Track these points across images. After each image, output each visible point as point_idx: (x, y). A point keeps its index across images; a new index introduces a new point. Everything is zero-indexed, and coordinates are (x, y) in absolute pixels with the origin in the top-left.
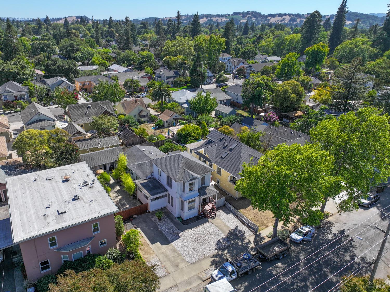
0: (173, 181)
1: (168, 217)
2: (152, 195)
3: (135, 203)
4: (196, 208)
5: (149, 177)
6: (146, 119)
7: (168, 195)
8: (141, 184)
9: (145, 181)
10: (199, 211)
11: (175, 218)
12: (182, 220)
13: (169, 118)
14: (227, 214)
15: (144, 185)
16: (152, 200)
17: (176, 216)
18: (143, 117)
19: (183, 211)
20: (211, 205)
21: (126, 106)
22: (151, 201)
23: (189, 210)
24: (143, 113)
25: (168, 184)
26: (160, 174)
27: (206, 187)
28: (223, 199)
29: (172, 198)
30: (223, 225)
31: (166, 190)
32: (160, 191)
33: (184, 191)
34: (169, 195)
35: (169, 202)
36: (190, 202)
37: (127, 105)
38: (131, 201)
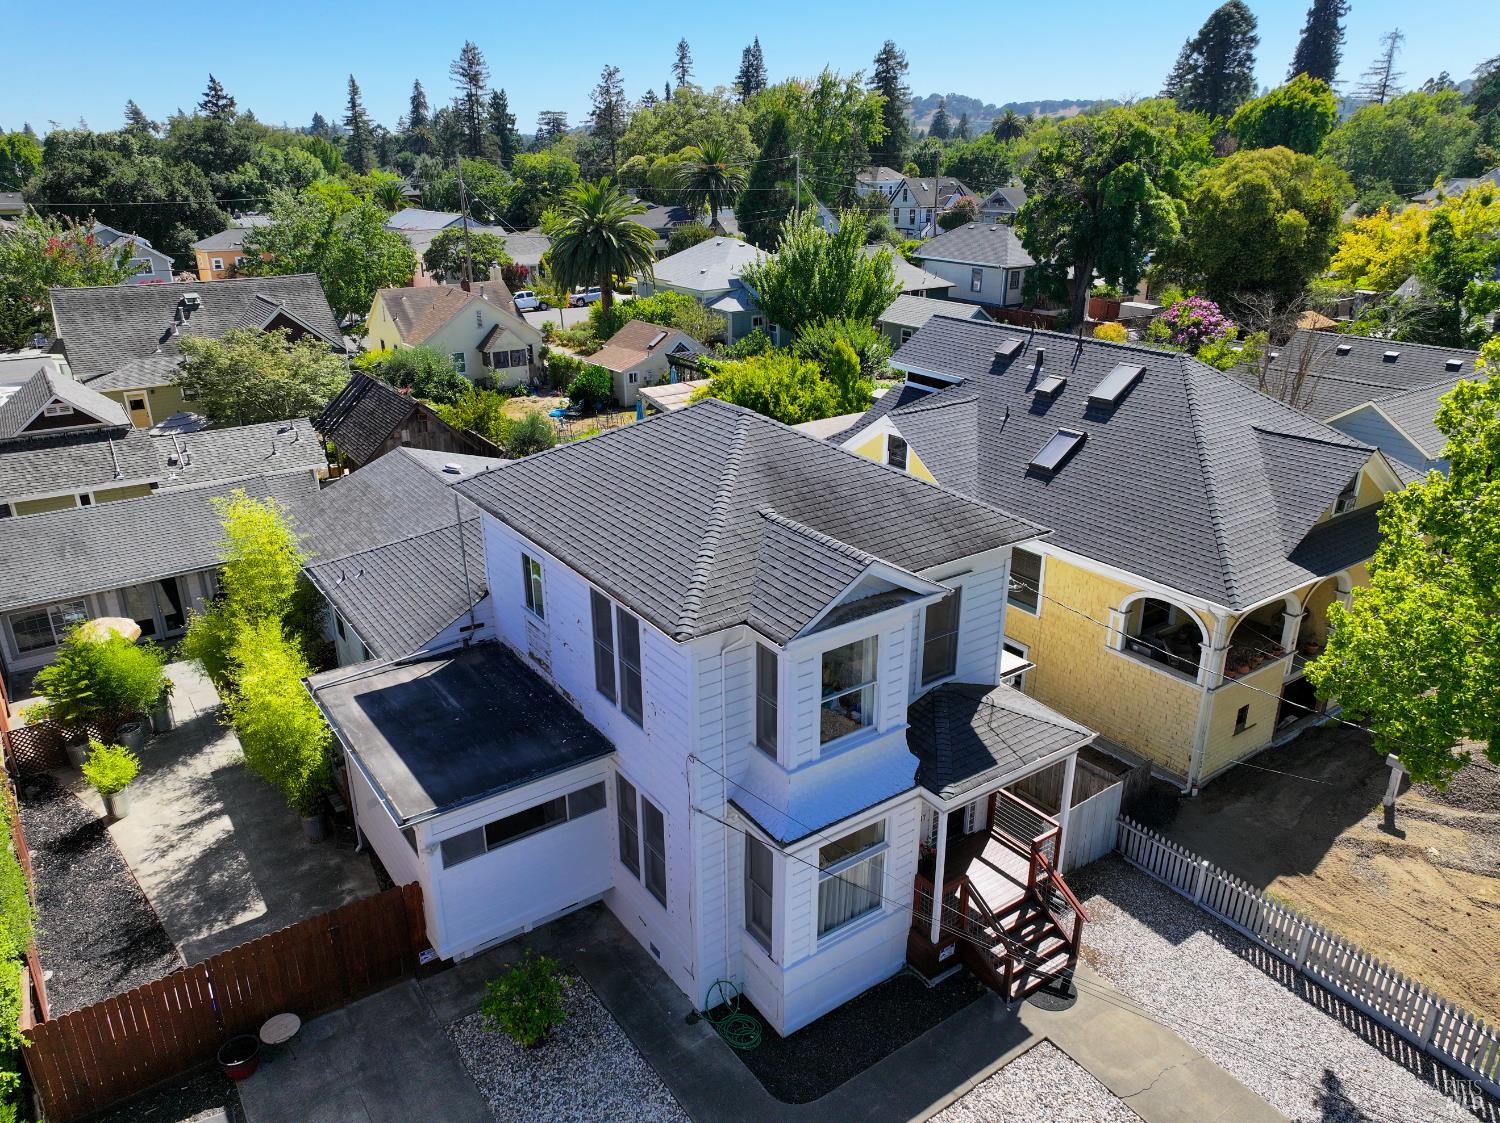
0: (650, 638)
1: (620, 1014)
2: (445, 800)
3: (338, 876)
4: (887, 907)
5: (453, 637)
6: (518, 374)
7: (611, 794)
8: (369, 701)
9: (406, 676)
10: (919, 929)
11: (693, 1018)
12: (756, 1037)
13: (643, 356)
14: (1176, 939)
15: (395, 704)
16: (455, 851)
17: (699, 992)
18: (502, 360)
19: (768, 947)
20: (1020, 868)
21: (410, 312)
22: (447, 864)
23: (825, 929)
24: (503, 344)
25: (605, 685)
26: (533, 601)
27: (973, 694)
28: (1111, 794)
29: (655, 819)
30: (1185, 1075)
31: (597, 745)
32: (531, 752)
33: (766, 737)
34: (625, 788)
35: (629, 857)
36: (832, 854)
37: (418, 308)
38: (298, 857)
